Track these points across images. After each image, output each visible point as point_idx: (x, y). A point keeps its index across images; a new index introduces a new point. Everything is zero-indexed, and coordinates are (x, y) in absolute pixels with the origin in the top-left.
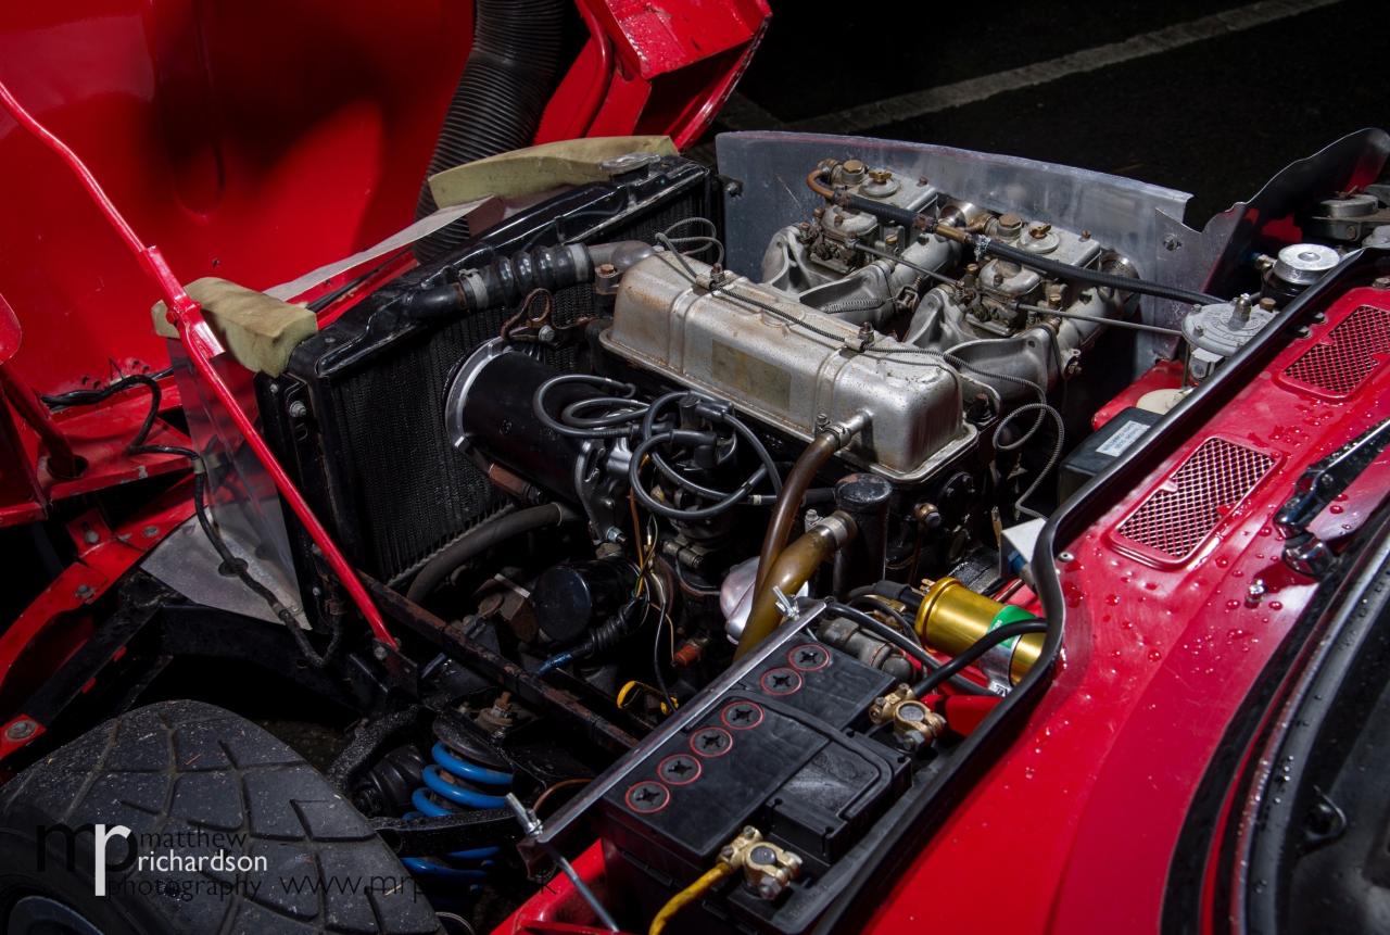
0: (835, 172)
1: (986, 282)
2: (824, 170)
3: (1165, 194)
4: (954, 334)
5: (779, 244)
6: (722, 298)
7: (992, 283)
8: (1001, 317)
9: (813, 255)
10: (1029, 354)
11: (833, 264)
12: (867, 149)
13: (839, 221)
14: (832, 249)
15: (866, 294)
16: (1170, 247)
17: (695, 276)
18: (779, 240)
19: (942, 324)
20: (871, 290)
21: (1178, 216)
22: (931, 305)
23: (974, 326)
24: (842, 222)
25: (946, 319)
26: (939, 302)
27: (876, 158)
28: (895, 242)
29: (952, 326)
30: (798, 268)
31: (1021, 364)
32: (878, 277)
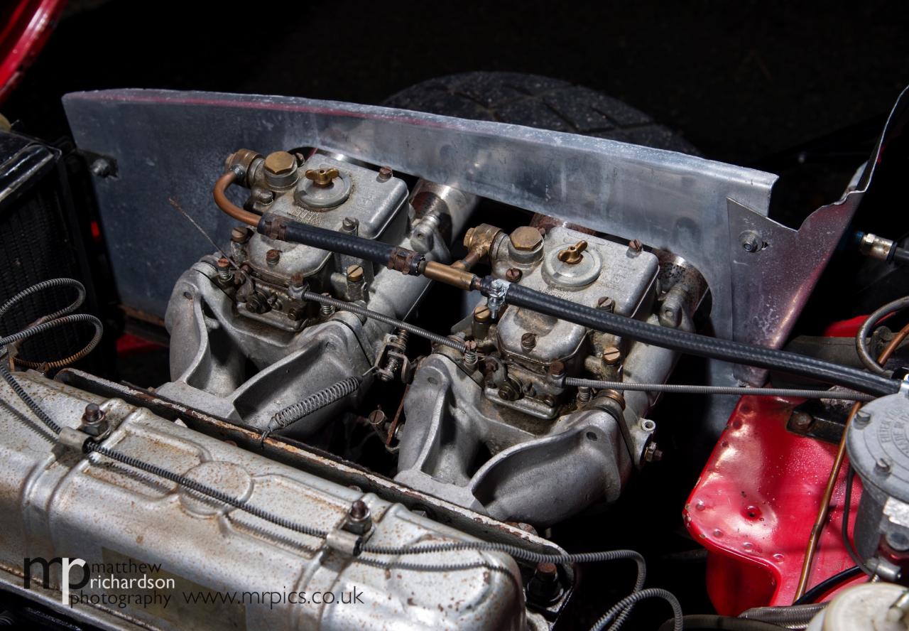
0: (253, 171)
1: (510, 343)
2: (237, 171)
3: (739, 176)
4: (472, 423)
5: (186, 295)
6: (108, 466)
7: (519, 346)
8: (538, 394)
9: (241, 305)
10: (589, 450)
11: (275, 318)
12: (292, 114)
13: (274, 257)
14: (270, 301)
15: (331, 364)
16: (754, 249)
17: (57, 429)
18: (186, 289)
19: (453, 410)
20: (339, 358)
21: (762, 208)
22: (433, 380)
23: (498, 406)
24: (277, 259)
25: (458, 400)
26: (444, 378)
27: (307, 128)
28: (360, 277)
29: (467, 409)
30: (221, 328)
31: (580, 467)
32: (345, 340)
